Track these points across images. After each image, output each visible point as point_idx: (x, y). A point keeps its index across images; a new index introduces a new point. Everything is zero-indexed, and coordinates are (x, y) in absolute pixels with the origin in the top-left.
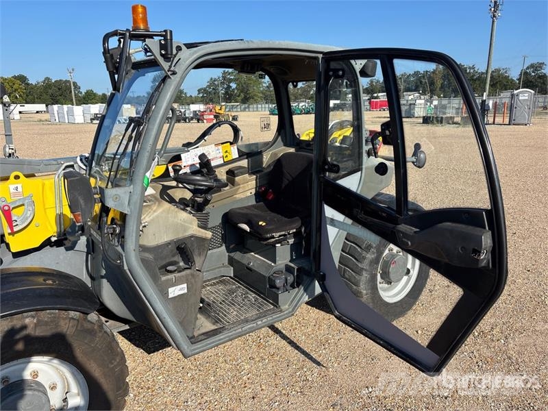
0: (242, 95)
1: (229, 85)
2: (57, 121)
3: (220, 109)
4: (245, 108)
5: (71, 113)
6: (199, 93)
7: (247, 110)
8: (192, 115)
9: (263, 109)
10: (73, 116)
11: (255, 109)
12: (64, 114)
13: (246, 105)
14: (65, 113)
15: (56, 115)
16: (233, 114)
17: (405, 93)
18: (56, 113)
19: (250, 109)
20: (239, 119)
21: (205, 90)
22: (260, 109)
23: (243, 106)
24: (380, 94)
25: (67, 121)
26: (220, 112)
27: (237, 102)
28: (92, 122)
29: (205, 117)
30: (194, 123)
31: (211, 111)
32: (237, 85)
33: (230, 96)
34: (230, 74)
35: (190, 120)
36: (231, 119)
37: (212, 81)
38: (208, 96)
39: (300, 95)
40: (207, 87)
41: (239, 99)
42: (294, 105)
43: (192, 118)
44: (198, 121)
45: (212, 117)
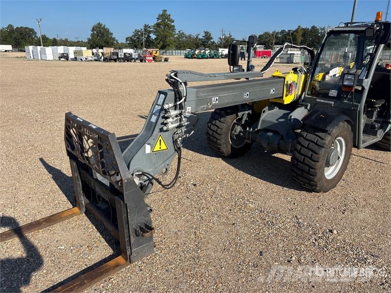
0: (161, 43)
1: (149, 36)
2: (32, 58)
3: (156, 53)
4: (163, 53)
5: (43, 52)
6: (127, 41)
7: (165, 54)
8: (137, 57)
9: (177, 54)
10: (45, 54)
11: (171, 54)
12: (37, 52)
13: (164, 51)
14: (39, 52)
15: (31, 54)
16: (165, 57)
18: (31, 52)
19: (167, 54)
20: (169, 60)
21: (131, 38)
22: (174, 54)
23: (162, 51)
24: (258, 46)
25: (40, 58)
26: (156, 55)
27: (157, 48)
28: (60, 60)
29: (147, 58)
30: (138, 63)
31: (151, 54)
32: (157, 36)
33: (149, 44)
34: (150, 27)
35: (135, 60)
36: (163, 60)
37: (137, 32)
38: (134, 43)
39: (201, 45)
40: (132, 36)
41: (159, 46)
42: (202, 52)
43: (137, 59)
44: (141, 61)
45: (151, 58)
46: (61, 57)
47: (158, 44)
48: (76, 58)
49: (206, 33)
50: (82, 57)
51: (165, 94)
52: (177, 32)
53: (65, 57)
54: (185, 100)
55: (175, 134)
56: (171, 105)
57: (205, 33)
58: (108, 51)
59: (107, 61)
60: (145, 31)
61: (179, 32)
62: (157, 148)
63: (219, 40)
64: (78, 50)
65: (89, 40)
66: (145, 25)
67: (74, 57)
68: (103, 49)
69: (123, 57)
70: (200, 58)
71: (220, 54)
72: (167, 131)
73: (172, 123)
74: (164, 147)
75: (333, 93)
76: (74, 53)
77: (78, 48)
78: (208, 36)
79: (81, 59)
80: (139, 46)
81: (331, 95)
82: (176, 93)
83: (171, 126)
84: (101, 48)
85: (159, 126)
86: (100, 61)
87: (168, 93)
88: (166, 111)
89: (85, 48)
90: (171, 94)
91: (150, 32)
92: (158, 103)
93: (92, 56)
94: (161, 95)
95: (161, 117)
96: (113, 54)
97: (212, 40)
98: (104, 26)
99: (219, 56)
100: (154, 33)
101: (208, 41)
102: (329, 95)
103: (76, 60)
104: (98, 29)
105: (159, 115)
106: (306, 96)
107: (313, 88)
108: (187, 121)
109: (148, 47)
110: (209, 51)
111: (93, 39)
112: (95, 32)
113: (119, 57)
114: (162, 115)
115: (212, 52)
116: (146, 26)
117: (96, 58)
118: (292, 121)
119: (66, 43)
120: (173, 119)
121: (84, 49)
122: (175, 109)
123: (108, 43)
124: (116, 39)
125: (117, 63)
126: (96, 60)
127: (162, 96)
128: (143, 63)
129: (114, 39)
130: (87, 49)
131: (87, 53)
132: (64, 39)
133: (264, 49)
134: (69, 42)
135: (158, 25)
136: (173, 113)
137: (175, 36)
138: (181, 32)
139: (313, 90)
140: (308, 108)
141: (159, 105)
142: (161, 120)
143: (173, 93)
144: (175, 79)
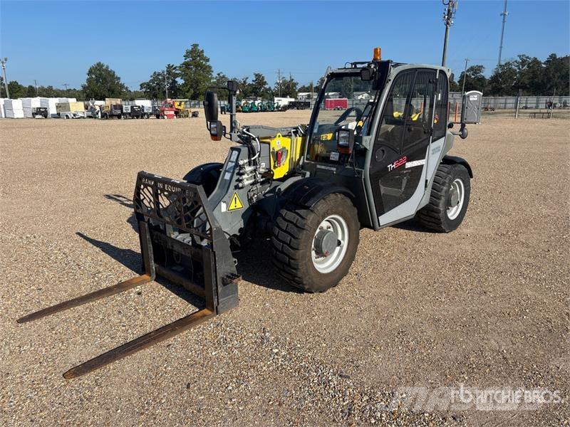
0: (192, 91)
1: (174, 81)
3: (180, 105)
4: (195, 104)
5: (8, 107)
6: (142, 88)
7: (197, 106)
8: (151, 111)
10: (12, 110)
13: (196, 102)
14: (2, 106)
16: (193, 110)
17: (355, 93)
20: (199, 115)
21: (148, 84)
23: (193, 103)
24: (330, 94)
25: (3, 116)
26: (179, 108)
27: (187, 98)
28: (34, 117)
29: (165, 113)
30: (153, 119)
31: (171, 107)
32: (185, 80)
33: (175, 92)
34: (175, 68)
35: (149, 115)
36: (190, 115)
37: (156, 75)
38: (152, 91)
39: (251, 92)
40: (150, 82)
41: (189, 95)
42: (250, 102)
43: (151, 114)
44: (158, 117)
45: (173, 113)
46: (36, 114)
47: (188, 92)
48: (59, 114)
49: (258, 76)
50: (67, 113)
51: (239, 150)
52: (215, 75)
53: (42, 112)
54: (259, 156)
55: (249, 191)
56: (246, 161)
57: (256, 75)
58: (109, 102)
59: (107, 119)
60: (169, 74)
61: (219, 75)
62: (232, 207)
63: (276, 85)
64: (63, 102)
65: (84, 87)
66: (169, 65)
67: (56, 113)
68: (104, 100)
69: (129, 111)
70: (246, 112)
71: (276, 105)
72: (242, 188)
73: (247, 180)
74: (239, 205)
75: (335, 156)
76: (57, 107)
77: (64, 100)
78: (260, 80)
79: (67, 116)
80: (161, 95)
82: (250, 149)
83: (246, 183)
84: (103, 98)
85: (234, 183)
86: (95, 118)
87: (242, 150)
88: (241, 167)
89: (74, 100)
90: (245, 150)
91: (176, 75)
92: (231, 160)
93: (84, 110)
94: (234, 151)
95: (235, 174)
96: (116, 107)
97: (267, 86)
98: (107, 67)
99: (274, 108)
100: (183, 77)
101: (261, 88)
102: (330, 159)
103: (60, 117)
104: (98, 72)
105: (233, 172)
106: (305, 161)
108: (262, 177)
109: (174, 96)
110: (259, 101)
111: (89, 86)
112: (94, 76)
113: (124, 111)
114: (237, 171)
115: (264, 103)
116: (169, 67)
117: (90, 114)
119: (48, 93)
120: (248, 175)
121: (72, 101)
122: (250, 165)
123: (113, 92)
124: (126, 86)
125: (122, 121)
126: (90, 117)
127: (235, 153)
128: (160, 121)
129: (122, 86)
130: (77, 100)
131: (76, 107)
132: (46, 87)
133: (340, 97)
134: (54, 91)
135: (187, 65)
136: (248, 169)
137: (212, 81)
138: (221, 75)
141: (232, 162)
142: (236, 177)
143: (247, 148)
144: (247, 134)
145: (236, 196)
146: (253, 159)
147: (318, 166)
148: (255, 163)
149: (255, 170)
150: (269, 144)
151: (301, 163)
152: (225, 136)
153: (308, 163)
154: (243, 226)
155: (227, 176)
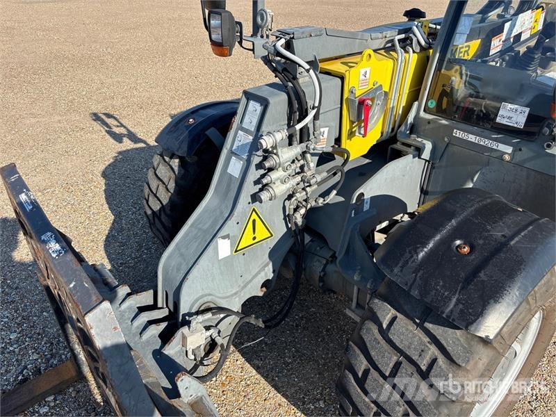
51: (263, 101)
62: (246, 241)
73: (284, 182)
74: (262, 234)
75: (513, 114)
81: (504, 122)
82: (293, 98)
85: (249, 188)
87: (271, 101)
88: (268, 153)
90: (279, 102)
92: (244, 125)
94: (252, 103)
95: (253, 167)
102: (498, 120)
105: (249, 162)
106: (422, 114)
107: (444, 94)
114: (256, 160)
118: (366, 207)
120: (285, 170)
122: (290, 145)
127: (255, 106)
139: (445, 100)
140: (426, 154)
141: (247, 131)
142: (254, 174)
143: (284, 97)
144: (287, 58)
145: (254, 216)
146: (298, 127)
147: (458, 134)
148: (304, 135)
149: (303, 154)
150: (342, 78)
151: (411, 118)
152: (240, 43)
153: (429, 122)
154: (270, 276)
155: (235, 168)
